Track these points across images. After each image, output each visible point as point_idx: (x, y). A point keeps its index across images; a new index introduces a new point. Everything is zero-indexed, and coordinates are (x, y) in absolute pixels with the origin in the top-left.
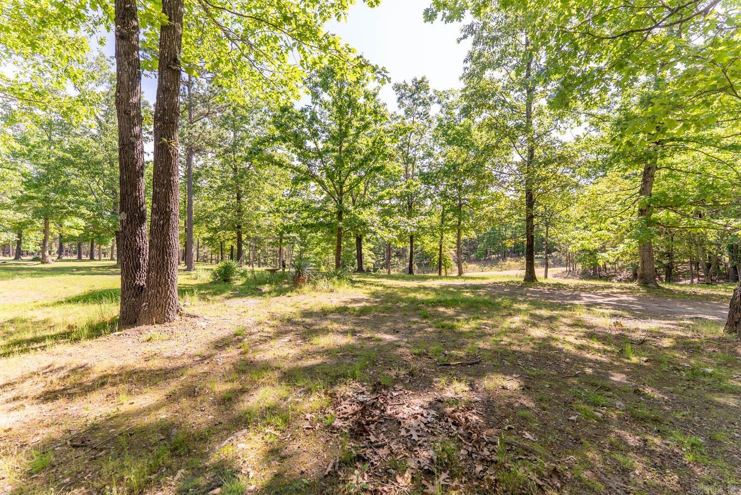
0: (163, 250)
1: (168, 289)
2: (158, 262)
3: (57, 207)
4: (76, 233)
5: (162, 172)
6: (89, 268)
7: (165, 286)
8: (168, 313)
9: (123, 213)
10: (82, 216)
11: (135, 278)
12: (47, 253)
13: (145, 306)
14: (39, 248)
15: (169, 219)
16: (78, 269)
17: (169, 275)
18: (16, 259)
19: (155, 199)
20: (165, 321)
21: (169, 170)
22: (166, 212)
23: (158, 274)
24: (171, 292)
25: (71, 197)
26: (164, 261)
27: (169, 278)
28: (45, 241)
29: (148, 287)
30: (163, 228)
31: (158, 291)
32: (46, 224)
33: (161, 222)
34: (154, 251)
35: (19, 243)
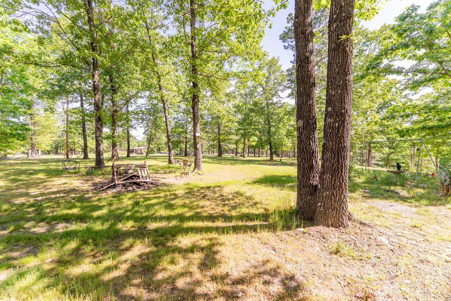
0: (338, 153)
1: (342, 193)
2: (333, 165)
3: (248, 132)
4: (254, 144)
5: (338, 73)
6: (259, 161)
7: (339, 189)
8: (342, 217)
9: (300, 120)
10: (256, 136)
11: (310, 178)
12: (245, 153)
13: (320, 206)
14: (242, 151)
15: (344, 122)
16: (256, 161)
17: (343, 179)
18: (236, 155)
19: (329, 102)
20: (340, 226)
21: (344, 70)
22: (341, 114)
23: (332, 177)
24: (344, 196)
25: (253, 127)
26: (339, 164)
27: (343, 181)
28: (244, 148)
29: (323, 188)
30: (338, 131)
31: (333, 194)
32: (245, 140)
33: (337, 125)
34: (329, 154)
35: (237, 149)
